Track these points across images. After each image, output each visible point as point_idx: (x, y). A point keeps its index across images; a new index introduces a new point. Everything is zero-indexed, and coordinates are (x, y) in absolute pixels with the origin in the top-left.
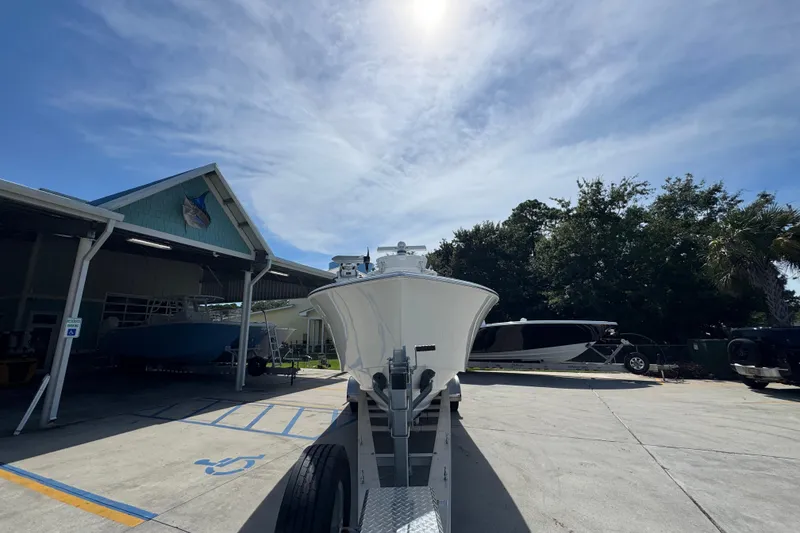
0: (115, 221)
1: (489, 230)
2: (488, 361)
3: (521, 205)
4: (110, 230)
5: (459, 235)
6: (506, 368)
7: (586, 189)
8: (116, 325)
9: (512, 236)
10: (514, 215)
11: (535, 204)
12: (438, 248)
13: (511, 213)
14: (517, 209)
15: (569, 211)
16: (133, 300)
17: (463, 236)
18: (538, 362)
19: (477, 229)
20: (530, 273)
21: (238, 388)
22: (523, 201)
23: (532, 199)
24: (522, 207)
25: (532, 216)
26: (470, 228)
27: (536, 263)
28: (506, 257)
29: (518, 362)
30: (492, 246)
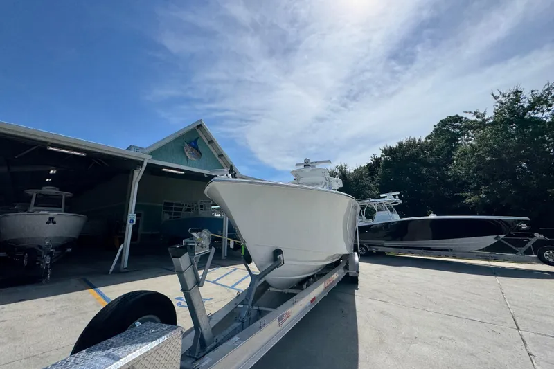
0: (148, 159)
1: (412, 144)
2: (401, 247)
3: (442, 121)
4: (145, 164)
5: (385, 151)
6: (417, 254)
7: (503, 100)
8: (168, 218)
9: (432, 148)
10: (436, 130)
11: (457, 119)
12: (370, 162)
13: (433, 128)
14: (439, 125)
15: (484, 121)
16: (177, 204)
17: (389, 152)
18: (447, 250)
19: (401, 144)
20: (449, 177)
21: (223, 257)
22: (444, 118)
23: (453, 115)
24: (443, 123)
25: (454, 129)
26: (394, 144)
27: (456, 169)
28: (429, 165)
29: (428, 249)
30: (414, 158)
